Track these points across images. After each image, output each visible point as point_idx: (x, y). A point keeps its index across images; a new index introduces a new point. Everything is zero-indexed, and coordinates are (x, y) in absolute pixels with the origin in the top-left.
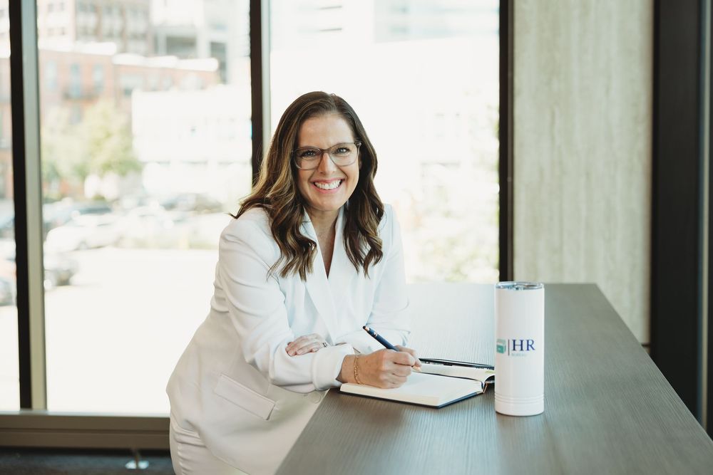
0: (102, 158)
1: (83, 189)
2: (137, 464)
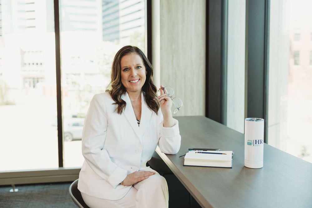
2: (14, 190)
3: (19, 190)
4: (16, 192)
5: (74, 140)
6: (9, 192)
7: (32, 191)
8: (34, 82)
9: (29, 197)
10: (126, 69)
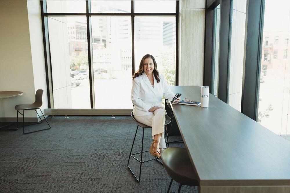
0: (83, 62)
1: (80, 68)
3: (115, 118)
6: (111, 119)
8: (127, 67)
9: (119, 121)
10: (146, 64)
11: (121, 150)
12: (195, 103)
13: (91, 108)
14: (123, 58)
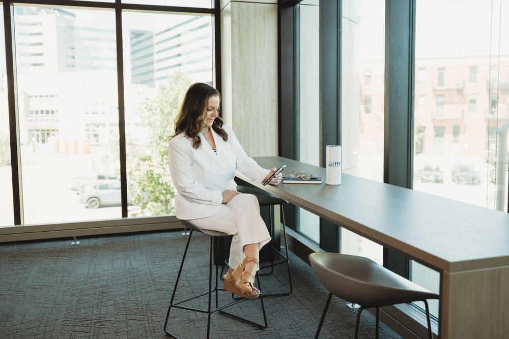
2: (75, 242)
3: (81, 242)
4: (78, 244)
5: (101, 206)
6: (71, 245)
7: (96, 243)
8: (43, 136)
9: (95, 248)
11: (131, 305)
12: (314, 179)
13: (15, 224)
14: (32, 113)
